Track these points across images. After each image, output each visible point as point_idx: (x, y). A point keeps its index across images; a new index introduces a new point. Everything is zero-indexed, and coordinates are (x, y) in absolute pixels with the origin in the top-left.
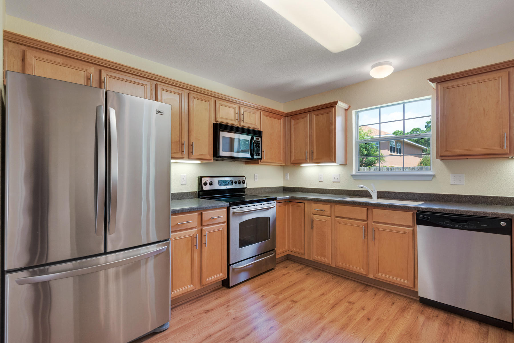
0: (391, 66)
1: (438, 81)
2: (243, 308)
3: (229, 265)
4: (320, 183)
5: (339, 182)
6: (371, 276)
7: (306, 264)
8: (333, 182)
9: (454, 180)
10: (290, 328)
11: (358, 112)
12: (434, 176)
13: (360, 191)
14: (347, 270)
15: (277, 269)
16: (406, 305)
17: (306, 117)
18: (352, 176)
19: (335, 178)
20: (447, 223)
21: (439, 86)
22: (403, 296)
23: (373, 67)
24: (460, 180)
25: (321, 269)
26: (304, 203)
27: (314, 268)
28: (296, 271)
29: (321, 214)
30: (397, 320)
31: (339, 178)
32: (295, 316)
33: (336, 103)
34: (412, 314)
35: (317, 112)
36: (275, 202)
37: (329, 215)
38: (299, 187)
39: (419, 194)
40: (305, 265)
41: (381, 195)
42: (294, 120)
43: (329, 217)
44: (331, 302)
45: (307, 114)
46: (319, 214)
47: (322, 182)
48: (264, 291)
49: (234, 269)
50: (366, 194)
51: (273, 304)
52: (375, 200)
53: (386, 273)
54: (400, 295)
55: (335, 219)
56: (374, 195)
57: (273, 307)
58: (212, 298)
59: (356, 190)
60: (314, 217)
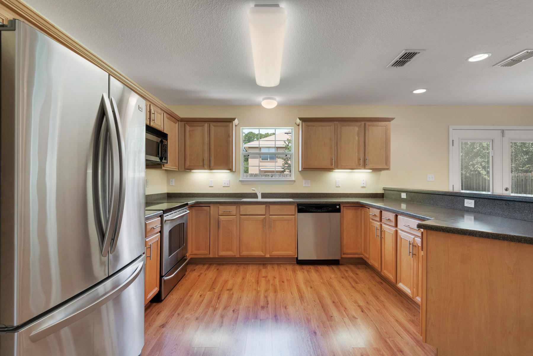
0: (276, 101)
1: (303, 120)
2: (195, 310)
3: (161, 276)
4: (211, 188)
5: (229, 187)
6: (268, 256)
7: (209, 263)
8: (223, 187)
9: (305, 183)
10: (246, 305)
11: (243, 129)
12: (294, 181)
13: (247, 193)
14: (249, 257)
15: (187, 273)
16: (293, 268)
17: (203, 126)
18: (240, 181)
19: (225, 183)
20: (314, 210)
21: (303, 123)
22: (287, 264)
23: (264, 99)
24: (308, 183)
25: (225, 263)
26: (210, 206)
27: (218, 264)
28: (205, 270)
29: (227, 215)
30: (296, 277)
31: (229, 184)
32: (240, 298)
33: (234, 119)
34: (300, 271)
35: (215, 124)
36: (187, 207)
37: (235, 214)
38: (187, 193)
39: (287, 193)
40: (207, 264)
41: (264, 195)
42: (189, 126)
43: (235, 216)
44: (253, 281)
45: (205, 123)
46: (225, 215)
47: (212, 187)
48: (198, 292)
49: (165, 281)
50: (255, 196)
51: (216, 297)
52: (260, 199)
53: (278, 251)
54: (285, 264)
55: (240, 217)
56: (259, 196)
57: (218, 298)
58: (153, 316)
59: (244, 193)
60: (220, 218)
